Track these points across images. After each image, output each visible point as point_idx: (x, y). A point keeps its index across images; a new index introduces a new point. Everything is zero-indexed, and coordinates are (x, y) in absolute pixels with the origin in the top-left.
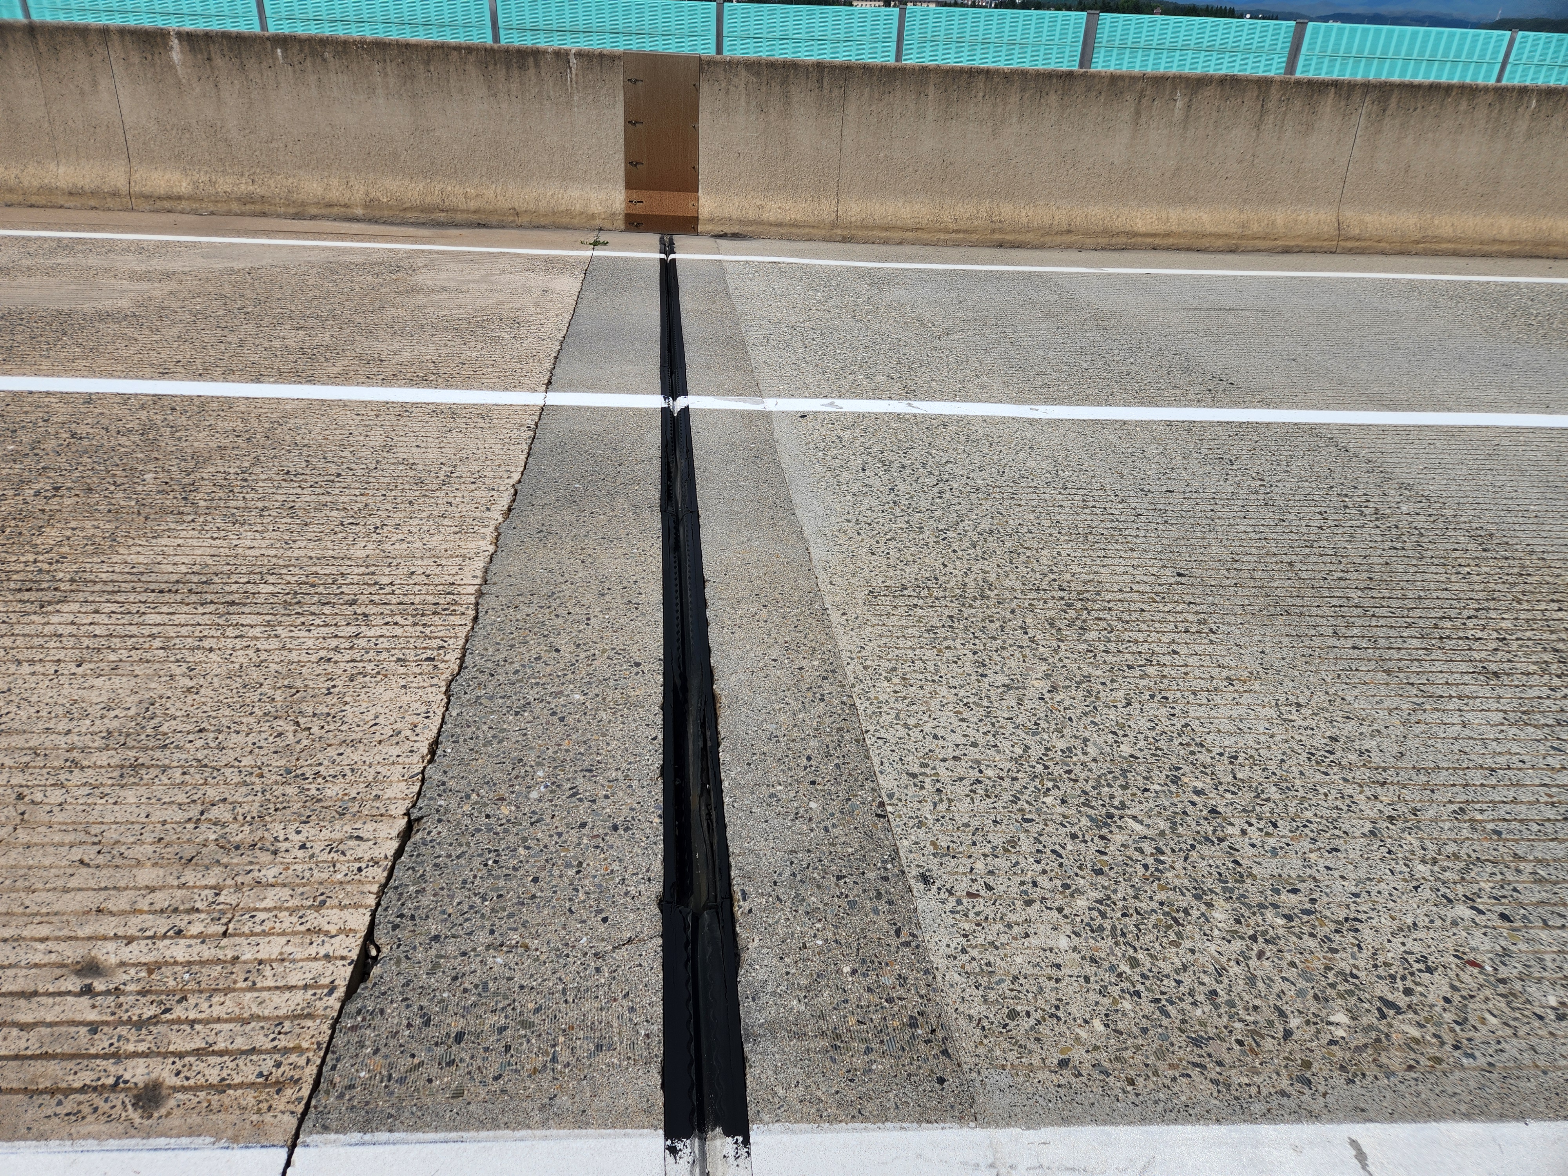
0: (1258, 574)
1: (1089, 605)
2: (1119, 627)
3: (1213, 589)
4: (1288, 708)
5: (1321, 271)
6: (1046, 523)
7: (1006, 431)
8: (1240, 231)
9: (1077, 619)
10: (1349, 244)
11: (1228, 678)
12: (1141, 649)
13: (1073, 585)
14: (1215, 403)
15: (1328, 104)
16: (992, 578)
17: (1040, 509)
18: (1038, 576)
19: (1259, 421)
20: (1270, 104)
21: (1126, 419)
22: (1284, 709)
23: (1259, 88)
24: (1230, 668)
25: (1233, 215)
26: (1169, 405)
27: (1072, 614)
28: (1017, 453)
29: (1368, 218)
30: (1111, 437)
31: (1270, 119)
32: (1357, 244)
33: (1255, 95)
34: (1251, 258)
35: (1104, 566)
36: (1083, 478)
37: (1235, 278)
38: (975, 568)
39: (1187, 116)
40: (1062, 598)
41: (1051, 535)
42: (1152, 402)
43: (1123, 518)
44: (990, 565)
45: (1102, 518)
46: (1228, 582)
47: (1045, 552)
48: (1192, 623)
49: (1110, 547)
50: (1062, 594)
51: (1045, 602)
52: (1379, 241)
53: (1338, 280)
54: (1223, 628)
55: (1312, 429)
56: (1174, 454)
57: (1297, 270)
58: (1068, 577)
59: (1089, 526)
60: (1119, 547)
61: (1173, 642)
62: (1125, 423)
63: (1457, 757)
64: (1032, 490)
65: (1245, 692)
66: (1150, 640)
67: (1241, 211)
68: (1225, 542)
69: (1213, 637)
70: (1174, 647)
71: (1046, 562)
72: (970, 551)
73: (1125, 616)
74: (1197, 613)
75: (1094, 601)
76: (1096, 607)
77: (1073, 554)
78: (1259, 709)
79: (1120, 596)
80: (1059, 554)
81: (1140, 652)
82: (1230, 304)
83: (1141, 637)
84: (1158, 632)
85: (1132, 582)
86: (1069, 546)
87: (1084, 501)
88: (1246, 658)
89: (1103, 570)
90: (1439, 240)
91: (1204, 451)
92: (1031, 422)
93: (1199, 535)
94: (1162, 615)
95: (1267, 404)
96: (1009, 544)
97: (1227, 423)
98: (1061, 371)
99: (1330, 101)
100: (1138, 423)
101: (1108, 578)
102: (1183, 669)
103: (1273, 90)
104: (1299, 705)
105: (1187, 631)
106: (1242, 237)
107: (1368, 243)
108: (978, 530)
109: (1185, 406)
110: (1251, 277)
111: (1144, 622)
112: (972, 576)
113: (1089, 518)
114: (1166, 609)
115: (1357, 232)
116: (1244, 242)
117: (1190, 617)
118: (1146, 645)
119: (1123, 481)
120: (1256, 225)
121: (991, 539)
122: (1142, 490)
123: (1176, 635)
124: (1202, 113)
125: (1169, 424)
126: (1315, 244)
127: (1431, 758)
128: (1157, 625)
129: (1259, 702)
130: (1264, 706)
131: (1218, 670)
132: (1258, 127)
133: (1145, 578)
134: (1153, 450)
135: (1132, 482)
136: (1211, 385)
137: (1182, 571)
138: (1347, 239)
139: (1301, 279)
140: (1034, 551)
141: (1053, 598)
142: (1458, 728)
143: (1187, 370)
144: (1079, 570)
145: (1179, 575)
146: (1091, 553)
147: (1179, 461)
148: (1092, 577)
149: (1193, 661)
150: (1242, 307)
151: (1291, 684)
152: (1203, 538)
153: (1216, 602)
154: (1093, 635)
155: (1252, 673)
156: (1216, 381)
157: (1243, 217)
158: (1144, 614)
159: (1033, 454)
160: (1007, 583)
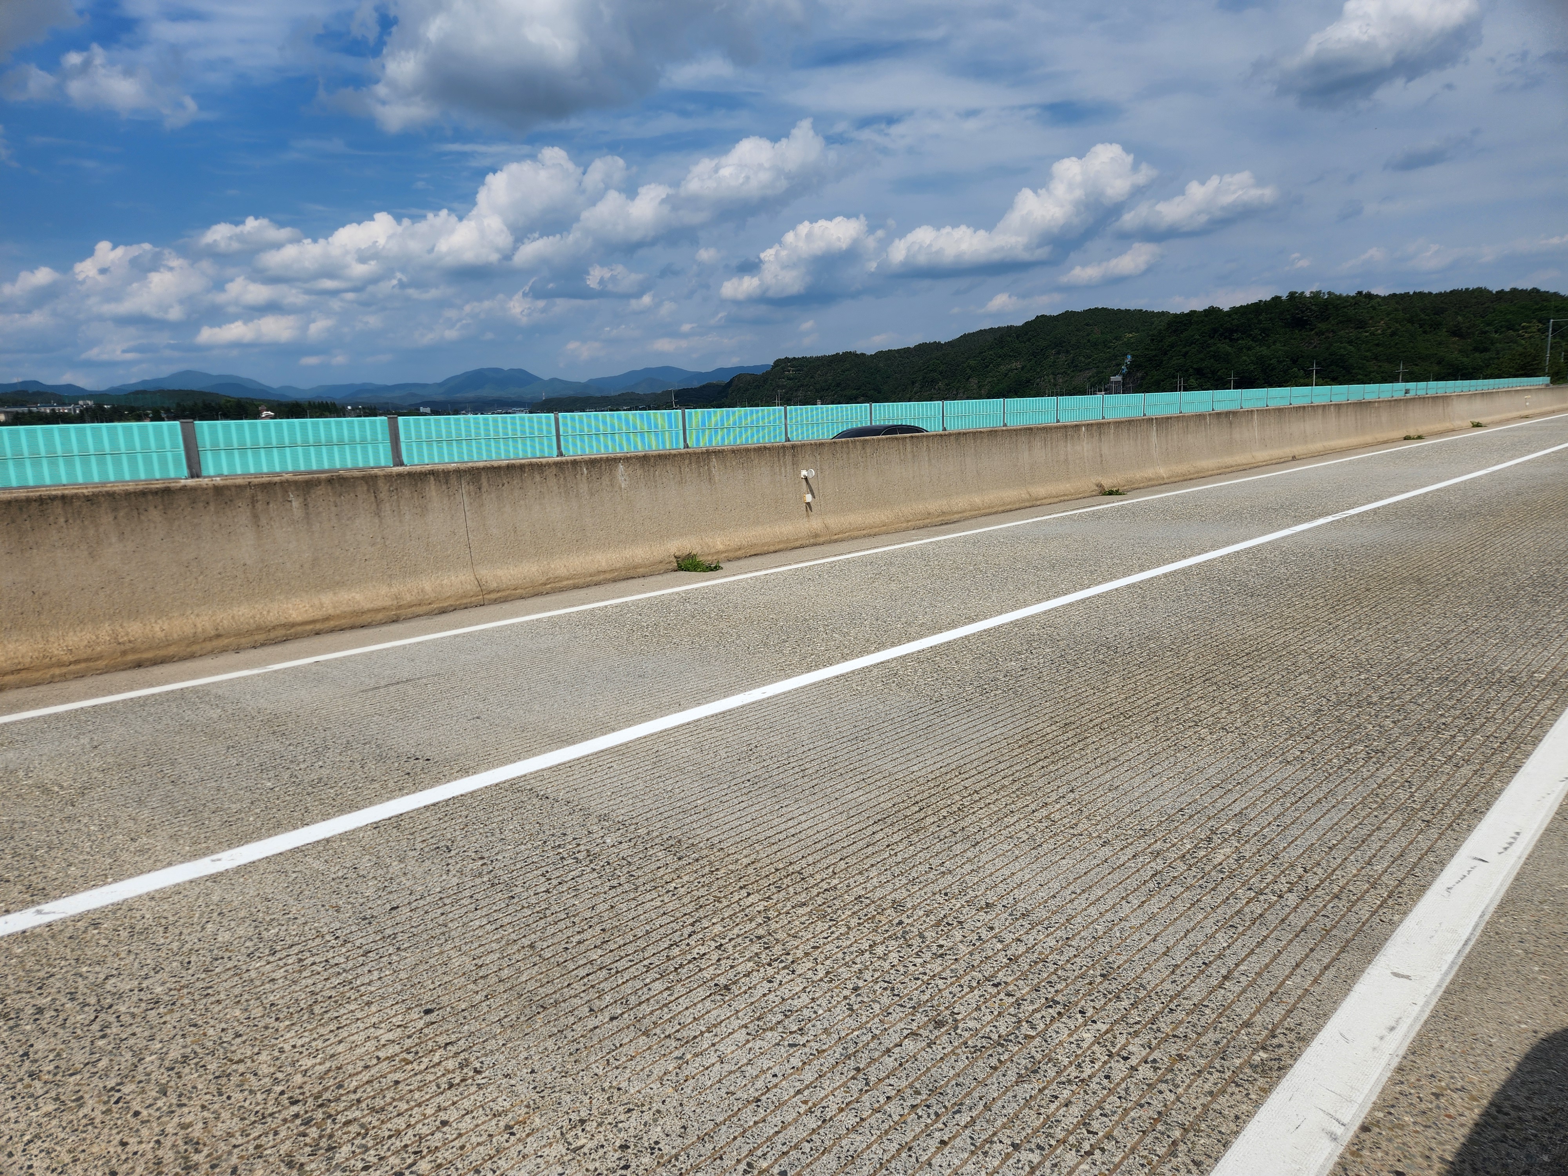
0: (505, 973)
1: (332, 1108)
2: (375, 1123)
3: (466, 1014)
4: (573, 1133)
5: (477, 624)
6: (257, 1012)
7: (183, 903)
8: (395, 602)
9: (321, 1137)
10: (493, 596)
11: (508, 1127)
12: (406, 1141)
13: (306, 1088)
14: (418, 787)
15: (432, 489)
16: (197, 1132)
17: (246, 996)
18: (260, 1097)
19: (463, 792)
20: (382, 495)
21: (328, 835)
22: (570, 1137)
23: (367, 483)
24: (505, 1112)
25: (384, 590)
26: (371, 804)
27: (314, 1132)
28: (203, 928)
29: (500, 573)
30: (316, 864)
31: (387, 507)
32: (499, 595)
33: (365, 488)
34: (413, 624)
35: (340, 1042)
36: (294, 929)
37: (404, 647)
38: (170, 1129)
39: (307, 514)
40: (297, 1116)
41: (266, 1028)
42: (353, 806)
43: (350, 964)
44: (191, 1114)
45: (326, 975)
46: (479, 998)
47: (264, 1057)
48: (453, 1071)
49: (343, 1011)
50: (295, 1109)
51: (276, 1134)
52: (515, 589)
53: (493, 630)
54: (488, 1060)
55: (513, 785)
56: (388, 861)
57: (456, 627)
58: (298, 1079)
59: (313, 993)
60: (352, 1007)
61: (439, 1109)
62: (328, 840)
63: (727, 1102)
64: (231, 973)
65: (528, 1135)
66: (413, 1121)
67: (390, 585)
68: (464, 948)
69: (479, 1079)
70: (443, 1116)
71: (266, 1071)
72: (160, 1103)
73: (379, 1102)
74: (457, 1054)
75: (337, 1100)
76: (342, 1106)
77: (299, 1043)
78: (547, 1150)
79: (366, 1076)
80: (281, 1051)
81: (406, 1146)
82: (406, 675)
83: (401, 1123)
84: (419, 1105)
85: (378, 1049)
86: (293, 1033)
87: (300, 960)
88: (521, 1088)
89: (341, 1048)
90: (561, 579)
91: (418, 846)
92: (214, 878)
93: (436, 950)
94: (419, 1077)
95: (465, 772)
96: (212, 1067)
97: (434, 805)
98: (241, 801)
99: (433, 487)
100: (343, 837)
101: (350, 1057)
102: (458, 1144)
103: (381, 483)
104: (582, 1122)
105: (451, 1086)
106: (399, 607)
107: (508, 592)
108: (167, 1063)
109: (389, 799)
110: (419, 643)
111: (401, 1099)
112: (168, 1142)
113: (310, 981)
114: (423, 1067)
115: (495, 585)
116: (401, 611)
117: (451, 1064)
118: (410, 1132)
119: (341, 916)
120: (408, 595)
121: (187, 1070)
122: (365, 919)
123: (442, 1097)
124: (321, 509)
125: (376, 826)
126: (465, 601)
127: (708, 1117)
128: (417, 1095)
129: (544, 1142)
130: (551, 1144)
131: (494, 1122)
132: (378, 514)
133: (390, 1036)
134: (365, 863)
135: (351, 912)
136: (408, 767)
137: (429, 1007)
138: (490, 592)
139: (463, 635)
140: (249, 1063)
141: (285, 1121)
142: (718, 1066)
143: (381, 758)
144: (310, 1062)
145: (428, 1012)
146: (322, 1031)
147: (396, 867)
148: (328, 1065)
149: (467, 1123)
150: (418, 675)
151: (568, 1098)
152: (442, 953)
153: (473, 1029)
154: (346, 1149)
155: (528, 1106)
156: (412, 760)
157: (394, 590)
158: (400, 1087)
159: (225, 922)
160: (219, 1129)
